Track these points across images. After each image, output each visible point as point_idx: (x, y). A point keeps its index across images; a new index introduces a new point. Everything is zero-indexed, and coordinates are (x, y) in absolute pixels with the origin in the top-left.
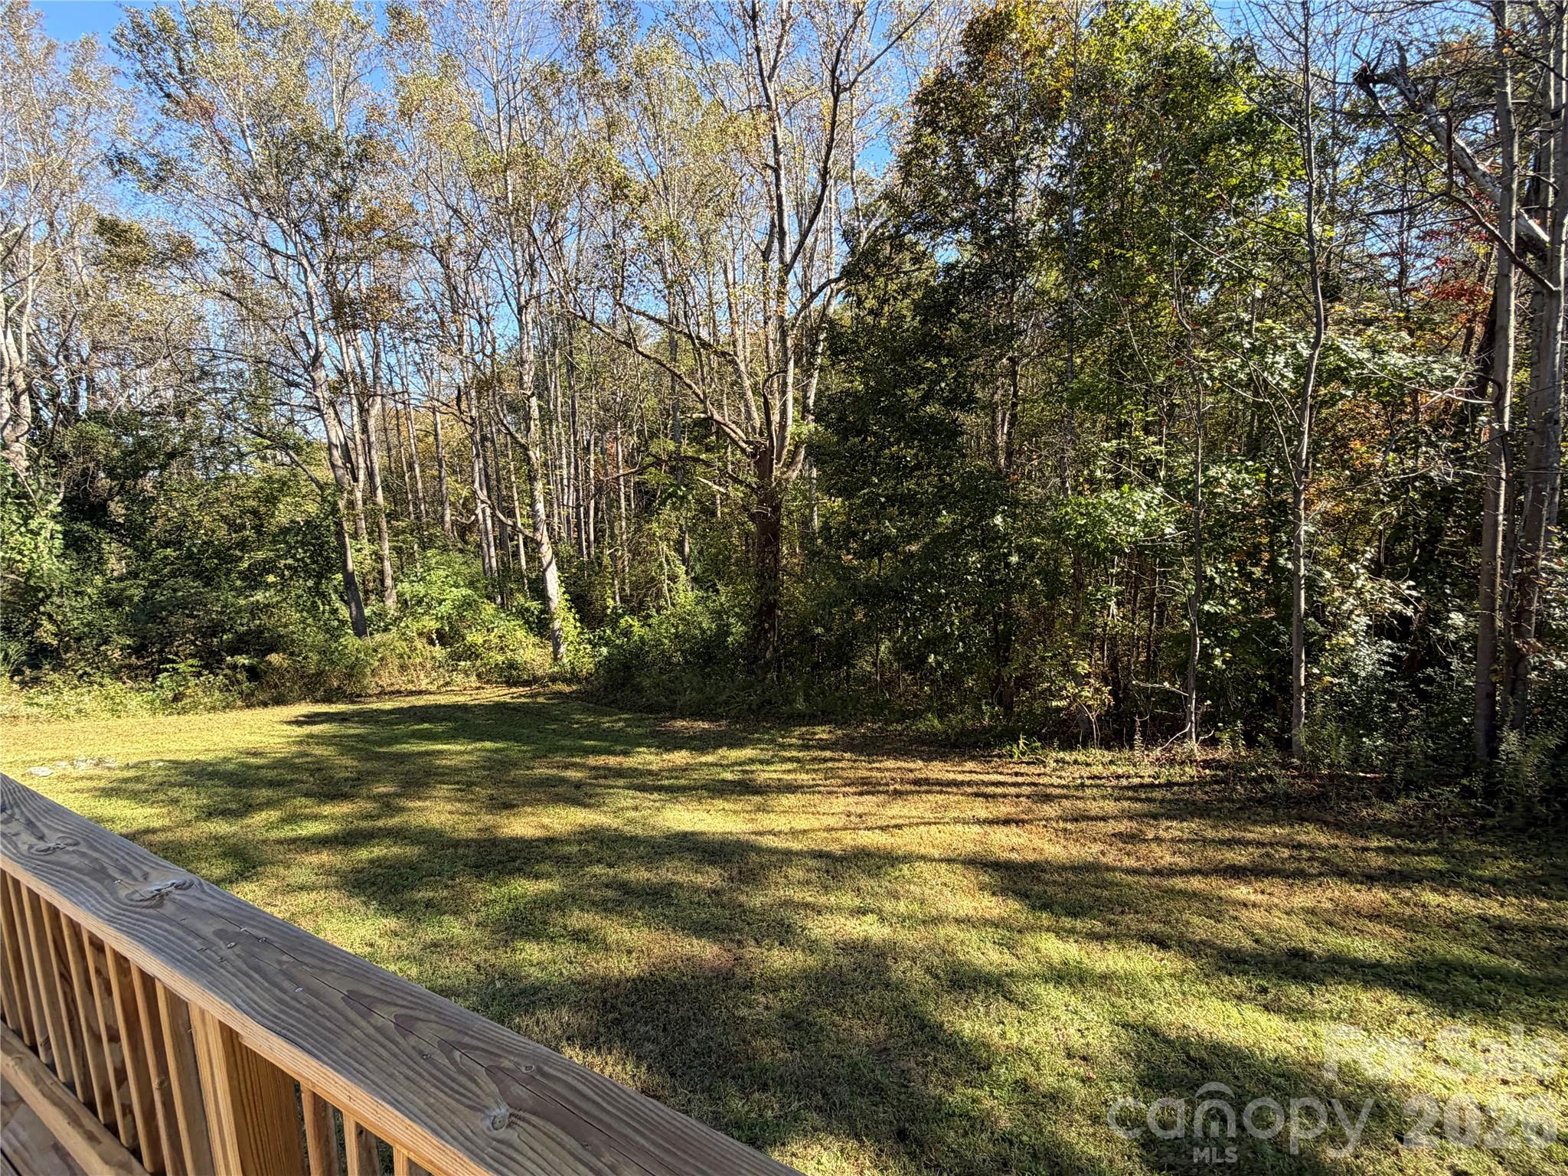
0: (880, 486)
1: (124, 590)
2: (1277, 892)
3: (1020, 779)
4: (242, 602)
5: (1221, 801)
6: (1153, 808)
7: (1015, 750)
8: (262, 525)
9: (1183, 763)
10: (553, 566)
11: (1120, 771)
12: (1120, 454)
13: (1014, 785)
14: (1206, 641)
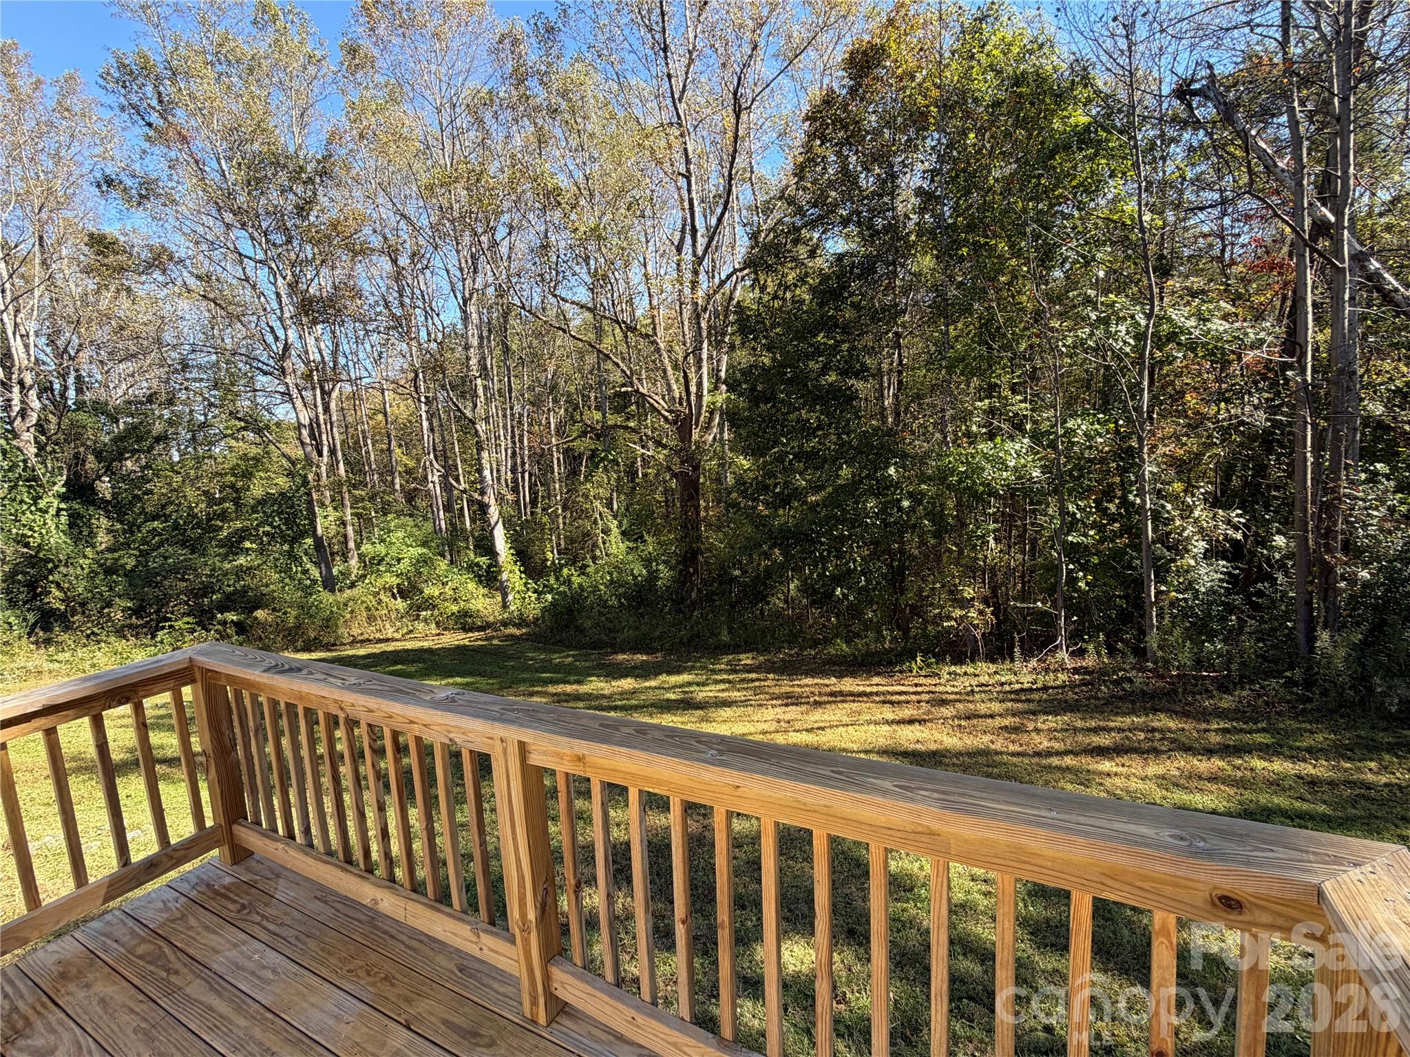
0: (788, 445)
1: (117, 560)
2: (1135, 765)
3: (919, 689)
4: (227, 566)
5: (1088, 699)
6: (1032, 706)
7: (913, 665)
8: (240, 498)
9: (1056, 671)
10: (500, 525)
11: (1003, 680)
12: (991, 411)
13: (915, 693)
14: (1071, 566)
